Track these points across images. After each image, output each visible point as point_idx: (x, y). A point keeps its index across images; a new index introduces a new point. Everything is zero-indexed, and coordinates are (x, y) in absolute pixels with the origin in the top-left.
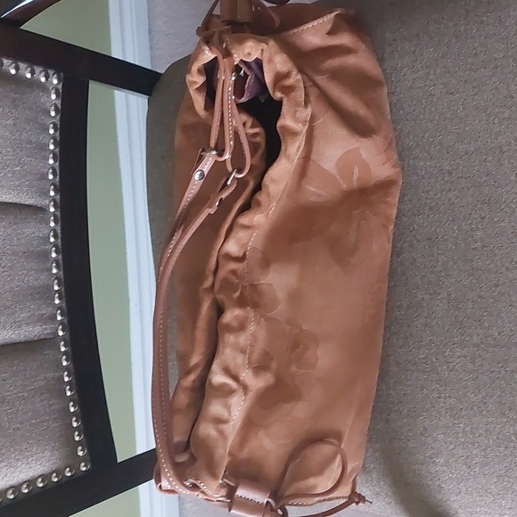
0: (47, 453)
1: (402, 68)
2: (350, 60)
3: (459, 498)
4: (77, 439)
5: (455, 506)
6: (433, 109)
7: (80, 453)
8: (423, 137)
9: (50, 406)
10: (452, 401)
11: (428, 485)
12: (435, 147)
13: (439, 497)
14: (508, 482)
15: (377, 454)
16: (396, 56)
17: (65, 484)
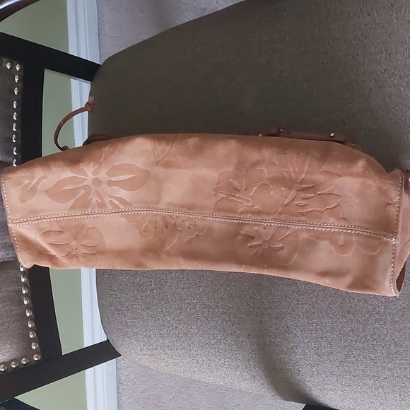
0: (8, 346)
3: (312, 378)
4: (31, 336)
5: (310, 384)
7: (34, 347)
9: (11, 311)
10: (308, 306)
11: (290, 369)
13: (298, 378)
14: (347, 366)
15: (254, 347)
17: (21, 370)
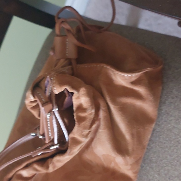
1: (171, 116)
2: (138, 103)
6: (175, 150)
8: (161, 160)
12: (165, 170)
16: (172, 107)
